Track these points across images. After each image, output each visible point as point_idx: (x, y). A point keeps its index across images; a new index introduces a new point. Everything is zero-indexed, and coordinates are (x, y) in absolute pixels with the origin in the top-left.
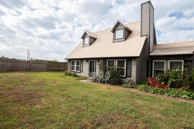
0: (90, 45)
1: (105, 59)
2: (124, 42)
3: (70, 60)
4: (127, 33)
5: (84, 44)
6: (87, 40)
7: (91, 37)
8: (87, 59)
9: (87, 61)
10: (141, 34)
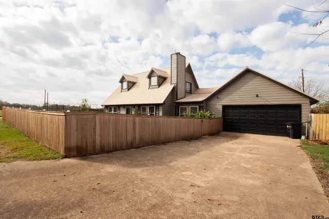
0: (128, 90)
1: (139, 106)
2: (157, 89)
3: (107, 107)
4: (161, 80)
5: (122, 88)
6: (125, 85)
7: (129, 82)
8: (124, 106)
9: (124, 108)
10: (171, 82)
